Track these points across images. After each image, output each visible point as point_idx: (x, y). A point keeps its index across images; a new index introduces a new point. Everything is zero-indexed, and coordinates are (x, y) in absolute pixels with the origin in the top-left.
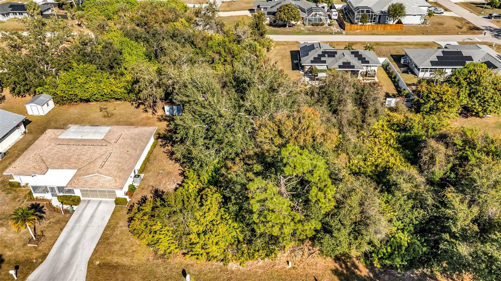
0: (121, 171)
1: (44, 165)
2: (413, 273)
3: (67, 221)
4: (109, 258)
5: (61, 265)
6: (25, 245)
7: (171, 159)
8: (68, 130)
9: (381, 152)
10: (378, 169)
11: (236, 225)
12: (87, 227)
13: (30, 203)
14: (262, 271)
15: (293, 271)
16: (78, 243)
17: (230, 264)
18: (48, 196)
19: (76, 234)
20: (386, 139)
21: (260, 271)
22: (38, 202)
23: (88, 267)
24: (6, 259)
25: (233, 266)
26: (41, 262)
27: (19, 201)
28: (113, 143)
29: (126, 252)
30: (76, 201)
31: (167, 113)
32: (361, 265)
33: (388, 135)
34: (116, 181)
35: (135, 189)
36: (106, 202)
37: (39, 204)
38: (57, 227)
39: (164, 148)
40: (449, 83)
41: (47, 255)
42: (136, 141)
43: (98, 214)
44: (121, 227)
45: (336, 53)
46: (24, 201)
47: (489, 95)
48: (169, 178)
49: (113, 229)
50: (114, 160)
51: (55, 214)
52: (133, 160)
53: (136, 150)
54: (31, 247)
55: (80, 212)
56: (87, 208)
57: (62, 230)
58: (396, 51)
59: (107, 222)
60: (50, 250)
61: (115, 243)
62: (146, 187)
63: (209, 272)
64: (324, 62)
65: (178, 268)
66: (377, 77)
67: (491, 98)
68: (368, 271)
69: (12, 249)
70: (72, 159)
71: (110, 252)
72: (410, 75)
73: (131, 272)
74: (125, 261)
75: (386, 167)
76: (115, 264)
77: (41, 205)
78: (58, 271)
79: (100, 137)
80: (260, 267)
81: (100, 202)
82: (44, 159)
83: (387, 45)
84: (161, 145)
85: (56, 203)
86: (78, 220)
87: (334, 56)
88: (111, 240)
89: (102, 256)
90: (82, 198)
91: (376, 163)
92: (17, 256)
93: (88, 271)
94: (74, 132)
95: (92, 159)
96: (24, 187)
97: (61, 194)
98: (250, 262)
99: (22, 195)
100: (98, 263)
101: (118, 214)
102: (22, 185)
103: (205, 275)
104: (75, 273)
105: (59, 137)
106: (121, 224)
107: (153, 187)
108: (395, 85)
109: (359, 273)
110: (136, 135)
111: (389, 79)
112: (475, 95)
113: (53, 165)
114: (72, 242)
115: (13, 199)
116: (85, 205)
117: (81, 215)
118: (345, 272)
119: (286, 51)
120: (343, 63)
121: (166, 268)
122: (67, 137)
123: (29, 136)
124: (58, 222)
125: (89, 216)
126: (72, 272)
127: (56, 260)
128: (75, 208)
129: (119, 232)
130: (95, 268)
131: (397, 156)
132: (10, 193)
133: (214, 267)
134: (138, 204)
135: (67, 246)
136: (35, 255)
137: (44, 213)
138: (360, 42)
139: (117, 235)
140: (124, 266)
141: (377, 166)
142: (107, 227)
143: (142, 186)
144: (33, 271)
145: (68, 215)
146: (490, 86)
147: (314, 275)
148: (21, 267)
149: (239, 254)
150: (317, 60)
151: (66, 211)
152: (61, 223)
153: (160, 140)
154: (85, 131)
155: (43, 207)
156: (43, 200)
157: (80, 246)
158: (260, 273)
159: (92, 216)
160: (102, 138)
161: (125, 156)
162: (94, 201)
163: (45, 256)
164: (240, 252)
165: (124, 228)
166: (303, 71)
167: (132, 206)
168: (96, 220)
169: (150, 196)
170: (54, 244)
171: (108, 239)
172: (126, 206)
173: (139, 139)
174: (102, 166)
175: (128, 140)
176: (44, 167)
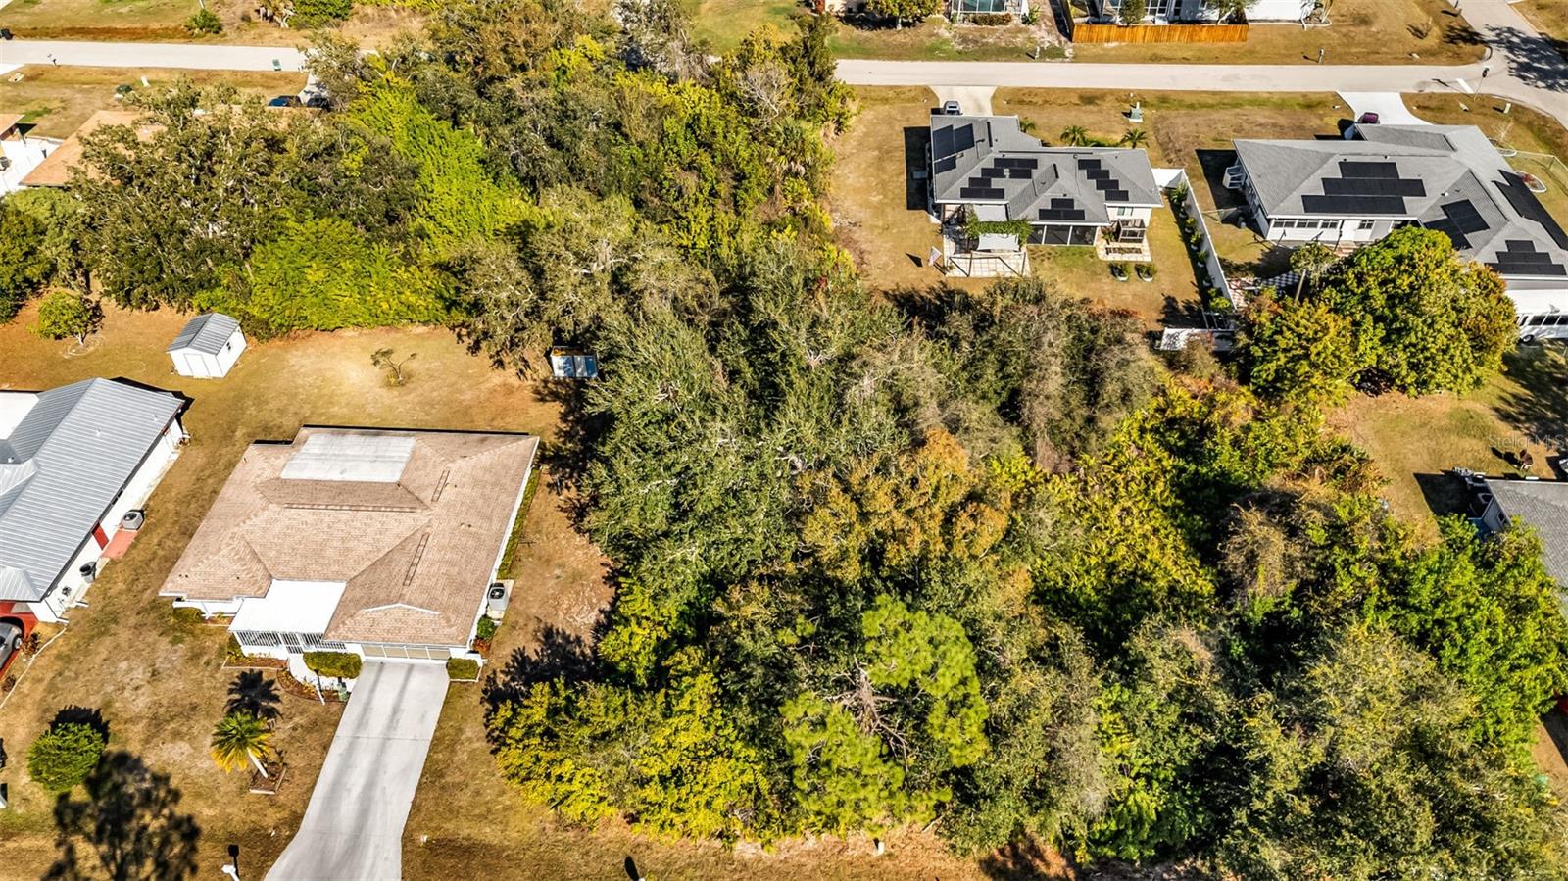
0: (458, 590)
1: (259, 567)
2: (1169, 871)
3: (336, 725)
4: (450, 826)
5: (339, 845)
6: (242, 790)
7: (579, 531)
8: (304, 449)
9: (1128, 522)
10: (1115, 579)
11: (752, 752)
12: (386, 740)
13: (236, 671)
14: (815, 863)
15: (887, 863)
16: (370, 785)
17: (738, 845)
18: (280, 652)
19: (363, 761)
20: (1146, 479)
21: (811, 863)
22: (257, 669)
23: (404, 852)
24: (205, 828)
25: (746, 848)
26: (290, 838)
27: (207, 664)
28: (428, 501)
29: (489, 811)
30: (350, 666)
31: (560, 374)
32: (1050, 851)
33: (1152, 467)
34: (448, 620)
35: (494, 627)
36: (426, 669)
37: (260, 673)
38: (313, 739)
39: (558, 494)
40: (1340, 292)
41: (301, 817)
42: (487, 491)
43: (409, 703)
44: (470, 740)
45: (1034, 163)
46: (219, 666)
47: (1439, 342)
48: (578, 593)
49: (451, 748)
50: (438, 556)
51: (304, 703)
52: (484, 554)
53: (489, 519)
54: (259, 796)
55: (364, 696)
56: (381, 687)
57: (326, 748)
58: (1214, 134)
59: (433, 726)
60: (305, 805)
61: (459, 786)
62: (522, 622)
63: (689, 865)
64: (999, 194)
65: (615, 854)
66: (1149, 240)
67: (1444, 352)
68: (1064, 863)
69: (215, 802)
70: (330, 552)
71: (451, 811)
72: (1245, 233)
73: (506, 864)
74: (489, 834)
75: (1134, 573)
76: (465, 843)
77: (265, 678)
78: (335, 859)
79: (388, 474)
80: (809, 853)
81: (411, 668)
82: (257, 549)
83: (1192, 106)
84: (549, 485)
85: (300, 671)
86: (362, 723)
87: (1028, 176)
88: (449, 779)
89: (431, 820)
90: (363, 658)
91: (1112, 559)
92: (228, 819)
93: (405, 863)
94: (319, 457)
95: (379, 550)
96: (211, 620)
97: (313, 649)
98: (787, 840)
99: (212, 644)
100: (425, 838)
101: (459, 704)
102: (207, 616)
103: (681, 874)
104: (373, 866)
105: (284, 475)
106: (469, 733)
107: (540, 621)
108: (1195, 268)
109: (1043, 869)
110: (486, 470)
111: (1183, 245)
112: (1400, 337)
113: (281, 568)
114: (356, 781)
115: (191, 659)
116: (372, 677)
117: (367, 708)
118: (1010, 865)
119: (892, 128)
120: (1054, 201)
121: (587, 853)
122: (305, 475)
123: (194, 452)
124: (314, 726)
125: (388, 710)
126: (368, 863)
127: (325, 833)
128: (350, 684)
129: (465, 756)
130: (419, 855)
131: (1167, 537)
132: (182, 640)
133: (700, 851)
134: (506, 674)
135: (345, 794)
136: (272, 817)
137: (276, 699)
138: (1112, 92)
139: (463, 764)
141: (1112, 569)
142: (436, 743)
143: (512, 618)
144: (274, 861)
145: (335, 707)
146: (1444, 318)
147: (937, 873)
148: (242, 850)
149: (761, 822)
150: (980, 188)
151: (331, 696)
152: (322, 728)
153: (545, 467)
154: (349, 452)
155: (272, 683)
156: (269, 662)
157: (378, 793)
158: (809, 867)
159: (396, 710)
160: (396, 478)
161: (464, 540)
162: (395, 666)
163: (295, 821)
164: (762, 817)
165: (477, 745)
166: (938, 217)
167: (491, 680)
168: (406, 720)
169: (533, 650)
170: (312, 788)
171: (442, 776)
172: (478, 682)
173: (495, 484)
174: (409, 578)
175: (467, 490)
176: (260, 574)
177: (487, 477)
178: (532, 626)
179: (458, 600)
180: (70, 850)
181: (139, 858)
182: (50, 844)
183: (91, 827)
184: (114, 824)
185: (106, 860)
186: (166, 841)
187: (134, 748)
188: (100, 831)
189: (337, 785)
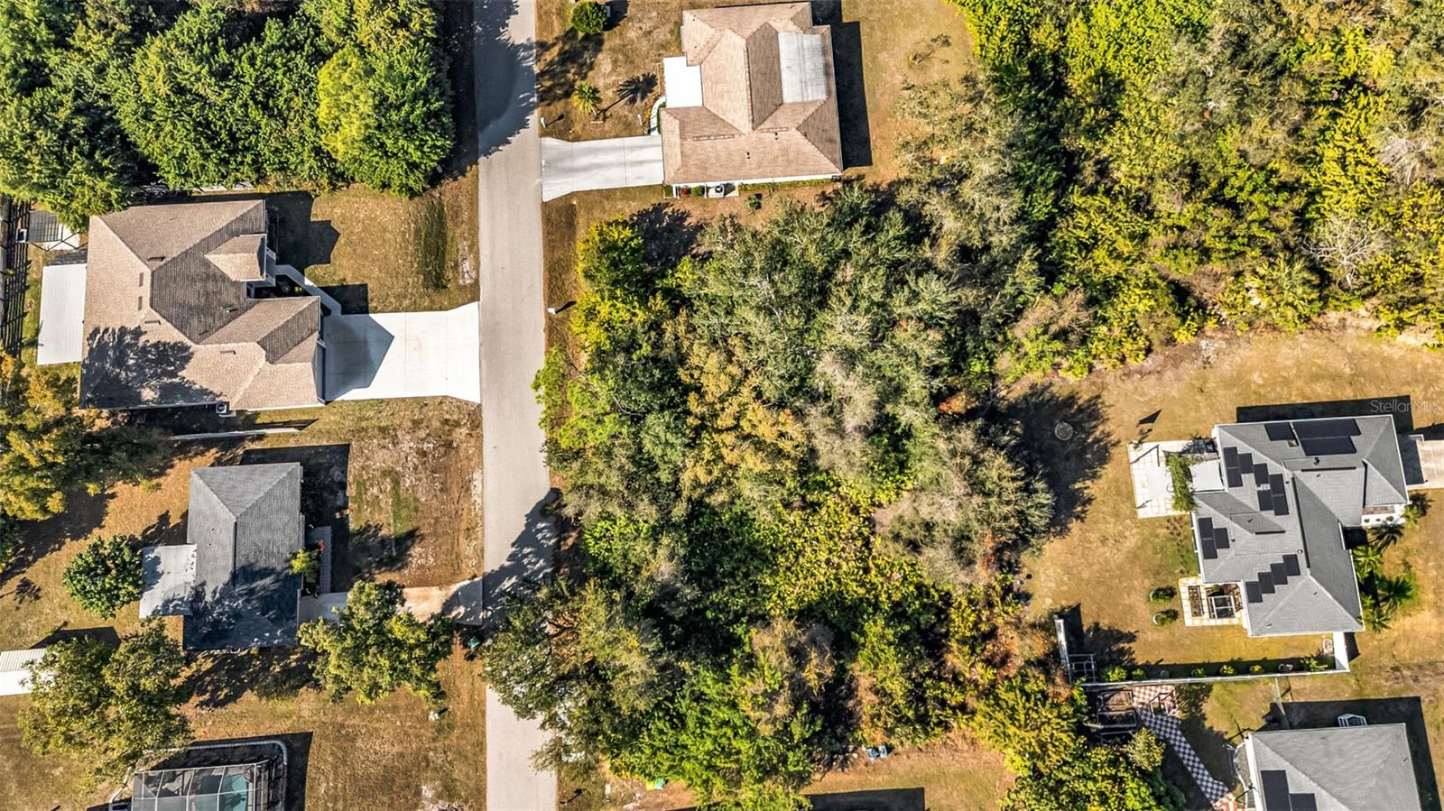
1: (704, 55)
3: (628, 136)
4: (582, 212)
5: (567, 164)
8: (809, 34)
12: (624, 164)
13: (656, 72)
16: (599, 166)
19: (611, 158)
22: (658, 81)
23: (564, 196)
24: (570, 99)
26: (569, 140)
28: (761, 127)
34: (678, 170)
35: (701, 195)
37: (656, 85)
38: (620, 128)
39: (816, 201)
41: (579, 141)
42: (780, 158)
43: (647, 168)
44: (630, 207)
45: (1282, 511)
46: (659, 62)
49: (623, 198)
50: (720, 148)
53: (761, 167)
55: (650, 143)
57: (616, 137)
59: (635, 185)
60: (586, 140)
61: (603, 209)
62: (708, 210)
64: (1235, 481)
70: (720, 87)
71: (590, 210)
76: (575, 222)
77: (653, 88)
78: (560, 165)
79: (789, 94)
85: (658, 104)
86: (633, 148)
87: (1263, 507)
88: (606, 203)
89: (584, 202)
93: (560, 198)
95: (723, 114)
100: (574, 203)
101: (648, 194)
105: (782, 35)
106: (634, 204)
107: (708, 219)
113: (706, 67)
114: (600, 159)
117: (641, 147)
120: (1224, 531)
122: (784, 47)
124: (628, 125)
125: (641, 159)
128: (656, 133)
130: (565, 203)
134: (672, 212)
135: (593, 156)
136: (578, 127)
137: (642, 99)
140: (574, 233)
142: (626, 190)
143: (710, 203)
144: (557, 138)
145: (640, 131)
148: (561, 121)
150: (1239, 464)
151: (646, 126)
152: (627, 130)
154: (809, 64)
155: (651, 93)
157: (595, 172)
159: (641, 163)
160: (786, 100)
161: (737, 158)
163: (577, 139)
167: (667, 205)
168: (637, 170)
169: (691, 221)
170: (594, 139)
171: (607, 199)
172: (664, 199)
173: (788, 161)
174: (698, 138)
175: (776, 146)
176: (701, 57)
177: (792, 155)
178: (706, 216)
179: (694, 170)
180: (554, 45)
181: (552, 77)
182: (556, 35)
183: (567, 47)
184: (567, 58)
185: (551, 63)
186: (562, 85)
187: (606, 45)
188: (565, 52)
189: (596, 151)
